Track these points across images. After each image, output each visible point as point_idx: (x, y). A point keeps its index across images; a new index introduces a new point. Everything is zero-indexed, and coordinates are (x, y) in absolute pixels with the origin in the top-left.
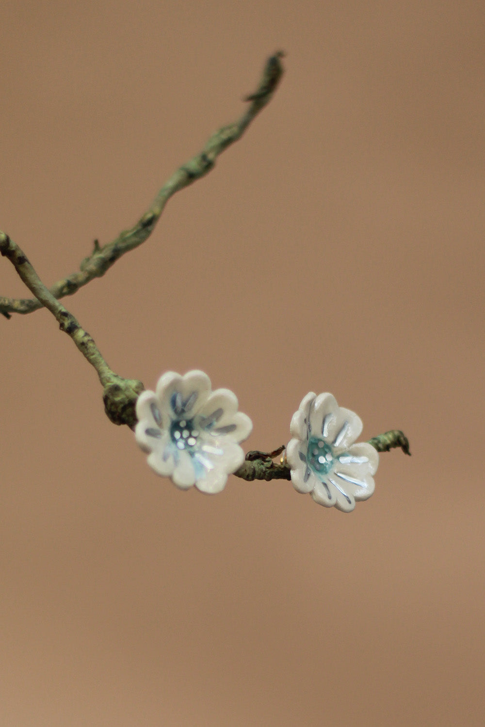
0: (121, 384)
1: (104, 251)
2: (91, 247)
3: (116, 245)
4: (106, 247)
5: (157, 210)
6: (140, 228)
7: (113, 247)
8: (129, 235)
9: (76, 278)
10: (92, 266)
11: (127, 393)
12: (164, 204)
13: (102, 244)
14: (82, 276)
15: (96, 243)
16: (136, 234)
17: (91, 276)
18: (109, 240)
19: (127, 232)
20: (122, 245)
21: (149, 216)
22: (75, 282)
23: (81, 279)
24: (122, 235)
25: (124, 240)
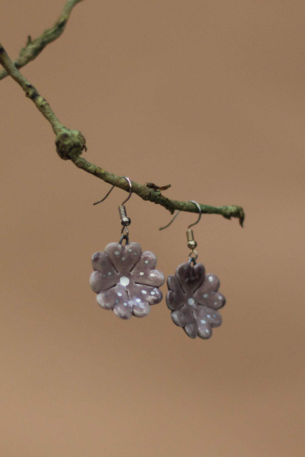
0: (69, 133)
1: (35, 44)
2: (26, 40)
3: (43, 39)
4: (35, 40)
5: (66, 16)
6: (56, 28)
7: (40, 41)
8: (50, 32)
9: (20, 61)
10: (29, 53)
11: (72, 139)
12: (69, 11)
13: (33, 38)
14: (23, 59)
15: (29, 38)
16: (55, 32)
17: (30, 59)
18: (38, 35)
19: (49, 31)
20: (45, 39)
21: (62, 20)
22: (19, 64)
23: (23, 62)
24: (46, 32)
25: (47, 36)
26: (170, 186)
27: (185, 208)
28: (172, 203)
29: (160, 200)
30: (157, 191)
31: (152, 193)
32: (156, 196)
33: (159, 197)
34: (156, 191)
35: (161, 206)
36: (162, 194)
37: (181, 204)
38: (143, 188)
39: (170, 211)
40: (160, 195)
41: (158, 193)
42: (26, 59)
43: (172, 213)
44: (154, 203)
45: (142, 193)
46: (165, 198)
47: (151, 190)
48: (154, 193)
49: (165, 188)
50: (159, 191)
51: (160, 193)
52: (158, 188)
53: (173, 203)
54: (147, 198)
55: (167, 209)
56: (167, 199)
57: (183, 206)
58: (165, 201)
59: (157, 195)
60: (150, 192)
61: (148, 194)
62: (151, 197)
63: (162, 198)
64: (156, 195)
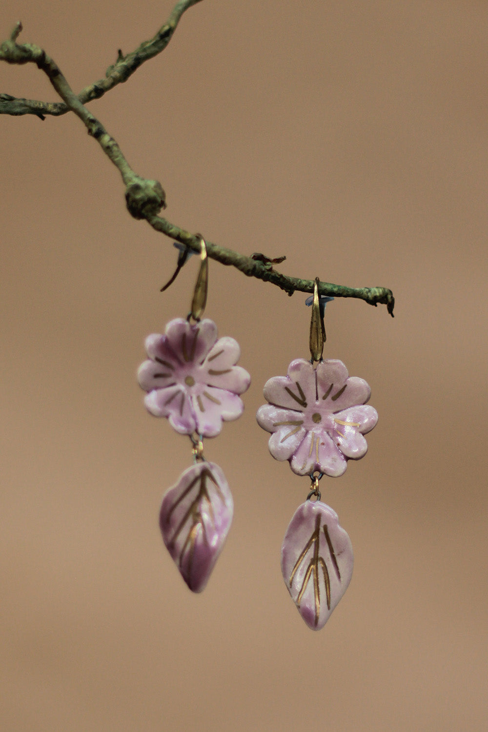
0: (142, 184)
1: (127, 59)
2: (116, 55)
3: (137, 54)
4: (128, 55)
5: (173, 23)
6: (158, 38)
7: (134, 56)
8: (148, 45)
9: (103, 83)
10: (116, 73)
11: (147, 192)
12: (179, 17)
13: (124, 54)
14: (107, 82)
15: (120, 52)
16: (155, 44)
17: (116, 82)
18: (131, 49)
19: (147, 42)
20: (142, 54)
21: (167, 28)
22: (101, 87)
23: (106, 84)
24: (143, 45)
25: (145, 50)
26: (284, 258)
27: (308, 287)
28: (289, 281)
29: (270, 276)
30: (267, 265)
31: (257, 267)
32: (264, 272)
33: (270, 273)
34: (265, 264)
35: (273, 285)
36: (274, 269)
37: (304, 283)
38: (244, 260)
39: (286, 292)
40: (271, 270)
41: (268, 267)
42: (111, 81)
43: (290, 294)
44: (261, 280)
45: (243, 266)
46: (278, 274)
47: (257, 262)
48: (262, 266)
49: (278, 261)
50: (269, 265)
51: (270, 267)
52: (268, 260)
53: (291, 281)
54: (250, 273)
55: (282, 289)
56: (281, 276)
57: (306, 286)
58: (279, 279)
59: (265, 269)
60: (255, 266)
61: (250, 267)
62: (256, 272)
63: (273, 274)
64: (263, 269)
